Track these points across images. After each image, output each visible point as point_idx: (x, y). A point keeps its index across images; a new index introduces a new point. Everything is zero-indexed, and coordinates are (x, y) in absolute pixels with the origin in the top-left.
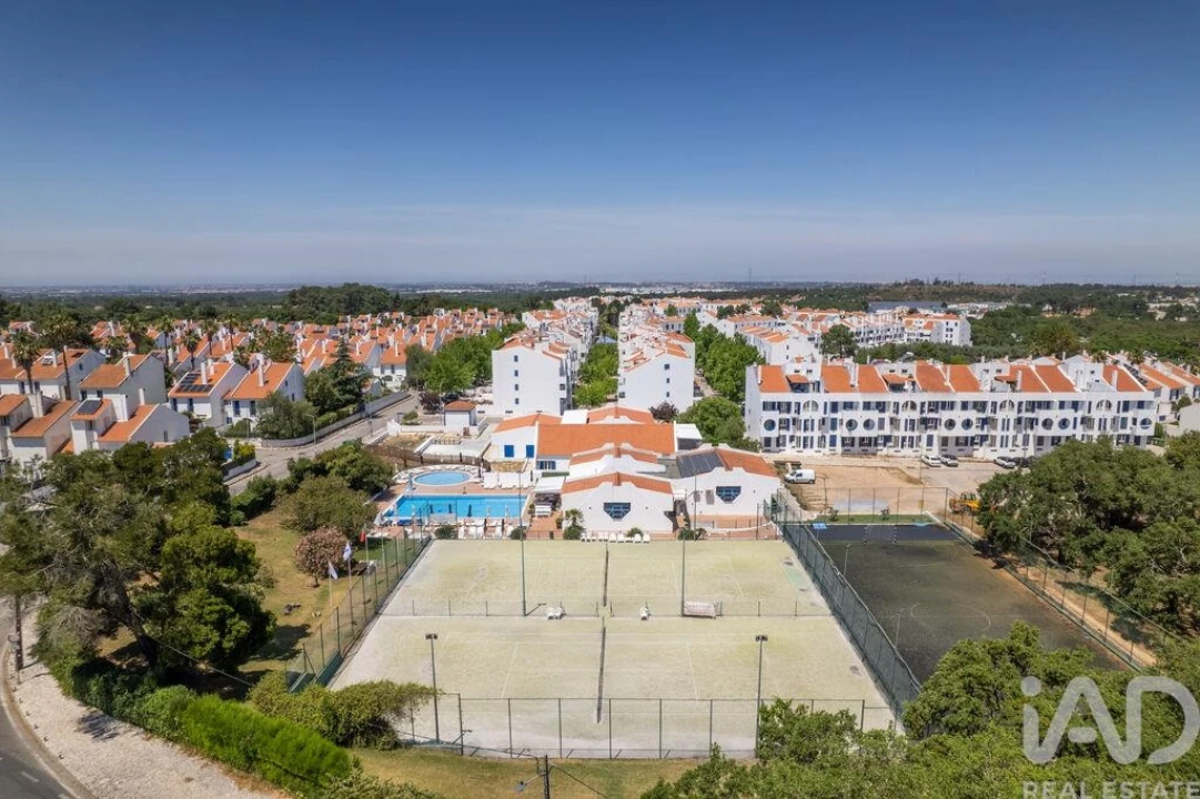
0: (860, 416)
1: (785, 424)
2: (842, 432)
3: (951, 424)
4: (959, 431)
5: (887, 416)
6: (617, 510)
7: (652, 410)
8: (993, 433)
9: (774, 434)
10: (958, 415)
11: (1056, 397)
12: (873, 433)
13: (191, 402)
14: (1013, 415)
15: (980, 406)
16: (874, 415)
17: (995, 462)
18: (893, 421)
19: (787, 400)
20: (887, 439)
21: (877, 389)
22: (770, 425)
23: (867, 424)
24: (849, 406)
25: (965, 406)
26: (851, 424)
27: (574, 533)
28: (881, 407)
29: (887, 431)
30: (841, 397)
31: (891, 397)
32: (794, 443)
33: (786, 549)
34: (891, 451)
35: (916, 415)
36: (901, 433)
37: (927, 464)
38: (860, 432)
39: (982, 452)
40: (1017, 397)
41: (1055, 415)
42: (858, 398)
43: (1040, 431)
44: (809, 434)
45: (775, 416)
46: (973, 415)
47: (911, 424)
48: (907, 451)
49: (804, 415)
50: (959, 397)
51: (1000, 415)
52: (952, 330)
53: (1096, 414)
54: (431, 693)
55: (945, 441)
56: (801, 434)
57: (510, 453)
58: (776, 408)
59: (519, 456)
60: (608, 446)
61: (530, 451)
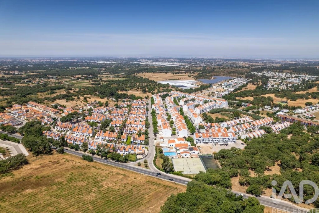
0: (206, 140)
1: (198, 141)
2: (204, 142)
3: (215, 141)
4: (216, 141)
5: (209, 140)
6: (186, 155)
7: (183, 137)
9: (197, 142)
10: (216, 140)
11: (226, 137)
12: (207, 142)
13: (135, 141)
14: (222, 139)
15: (219, 139)
16: (208, 140)
17: (220, 145)
18: (210, 140)
20: (209, 142)
21: (208, 137)
22: (197, 141)
23: (207, 141)
24: (205, 139)
25: (217, 139)
26: (205, 141)
27: (183, 158)
28: (208, 139)
29: (209, 141)
31: (209, 138)
33: (199, 159)
35: (212, 140)
36: (210, 141)
38: (206, 142)
39: (219, 143)
40: (222, 138)
41: (226, 139)
42: (206, 138)
43: (225, 141)
45: (197, 140)
46: (218, 140)
47: (211, 141)
48: (211, 143)
49: (200, 140)
50: (216, 138)
51: (221, 139)
52: (224, 103)
53: (230, 139)
54: (183, 171)
55: (215, 142)
56: (200, 142)
57: (171, 145)
58: (197, 139)
59: (172, 146)
60: (182, 147)
61: (173, 145)
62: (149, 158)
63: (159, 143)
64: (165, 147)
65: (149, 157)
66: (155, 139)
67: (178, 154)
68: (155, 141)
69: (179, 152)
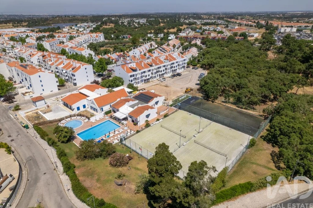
0: (147, 74)
1: (134, 80)
2: (144, 78)
3: (161, 71)
5: (151, 72)
6: (148, 116)
8: (167, 71)
15: (164, 66)
17: (169, 77)
19: (133, 74)
21: (147, 67)
22: (131, 81)
24: (144, 72)
27: (149, 125)
29: (151, 76)
30: (143, 71)
31: (151, 68)
32: (135, 84)
34: (152, 80)
35: (156, 71)
36: (154, 75)
37: (161, 81)
38: (147, 77)
40: (170, 63)
42: (146, 70)
43: (174, 69)
44: (139, 81)
45: (132, 78)
46: (164, 68)
49: (137, 77)
50: (161, 65)
51: (168, 67)
52: (100, 37)
53: (180, 63)
55: (160, 75)
56: (137, 81)
57: (78, 109)
58: (131, 76)
59: (82, 109)
60: (118, 100)
61: (84, 106)
62: (41, 184)
63: (37, 113)
64: (67, 118)
65: (36, 180)
66: (17, 108)
67: (125, 122)
68: (21, 114)
69: (124, 116)
